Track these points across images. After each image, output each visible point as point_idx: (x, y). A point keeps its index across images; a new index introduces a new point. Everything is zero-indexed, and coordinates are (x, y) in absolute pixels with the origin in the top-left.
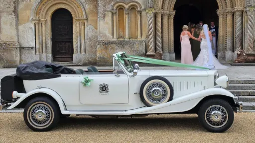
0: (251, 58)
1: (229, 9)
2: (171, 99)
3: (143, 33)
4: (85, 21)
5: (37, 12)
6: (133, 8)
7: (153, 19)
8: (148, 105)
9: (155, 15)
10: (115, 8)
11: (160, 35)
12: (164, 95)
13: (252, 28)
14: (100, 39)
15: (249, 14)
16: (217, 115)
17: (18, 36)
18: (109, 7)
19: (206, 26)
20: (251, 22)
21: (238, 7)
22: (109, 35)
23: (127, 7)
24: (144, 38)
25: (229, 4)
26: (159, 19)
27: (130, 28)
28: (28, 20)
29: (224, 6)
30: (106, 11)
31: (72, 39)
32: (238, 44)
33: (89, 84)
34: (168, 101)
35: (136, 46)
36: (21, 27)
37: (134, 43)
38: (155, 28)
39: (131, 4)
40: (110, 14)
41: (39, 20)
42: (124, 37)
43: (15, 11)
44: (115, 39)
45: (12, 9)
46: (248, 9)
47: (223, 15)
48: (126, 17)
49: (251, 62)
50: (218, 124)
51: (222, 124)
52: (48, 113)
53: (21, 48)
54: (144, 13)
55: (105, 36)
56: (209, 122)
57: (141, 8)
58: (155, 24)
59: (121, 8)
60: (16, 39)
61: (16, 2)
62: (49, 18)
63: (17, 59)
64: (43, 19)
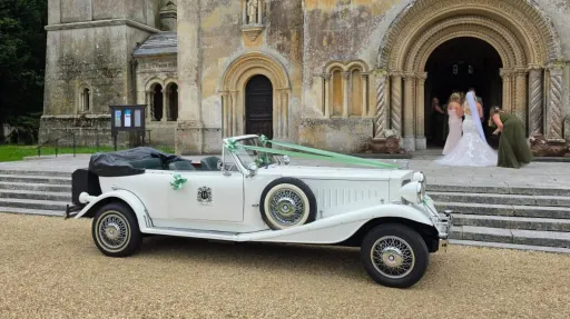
0: (555, 148)
1: (520, 67)
2: (311, 218)
3: (371, 107)
4: (288, 91)
5: (225, 81)
6: (355, 70)
7: (387, 86)
8: (273, 228)
9: (391, 80)
10: (327, 70)
11: (399, 111)
12: (300, 213)
13: (558, 98)
14: (305, 116)
15: (552, 73)
16: (393, 256)
17: (201, 113)
18: (319, 70)
19: (471, 95)
20: (556, 87)
21: (535, 63)
22: (318, 110)
23: (345, 68)
24: (371, 115)
25: (519, 59)
26: (397, 86)
27: (350, 100)
28: (214, 93)
29: (512, 62)
30: (314, 75)
31: (271, 117)
32: (534, 125)
33: (180, 186)
34: (306, 223)
35: (359, 127)
36: (204, 102)
37: (356, 123)
38: (391, 100)
39: (352, 63)
40: (320, 80)
41: (228, 92)
42: (340, 114)
43: (198, 80)
44: (327, 117)
45: (194, 77)
46: (549, 66)
47: (510, 76)
48: (344, 83)
49: (554, 155)
50: (395, 271)
51: (403, 272)
52: (122, 229)
53: (204, 130)
54: (371, 77)
55: (313, 112)
56: (379, 267)
57: (367, 68)
58: (391, 93)
59: (337, 71)
60: (197, 117)
61: (199, 68)
62: (241, 89)
63: (199, 144)
64: (233, 90)
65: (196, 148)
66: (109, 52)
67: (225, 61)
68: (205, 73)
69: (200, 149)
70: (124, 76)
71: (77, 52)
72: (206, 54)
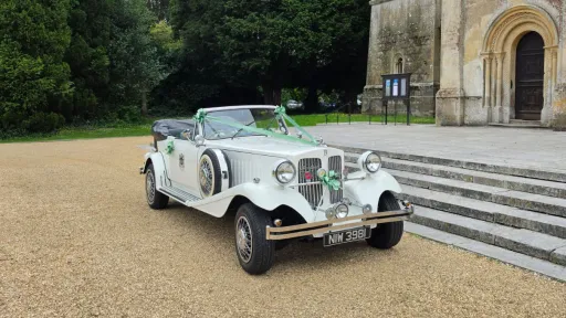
5: (488, 41)
17: (462, 80)
28: (475, 56)
31: (542, 83)
36: (466, 67)
41: (492, 54)
43: (460, 44)
45: (456, 40)
53: (464, 98)
60: (458, 84)
61: (462, 31)
62: (509, 50)
63: (457, 114)
64: (498, 51)
65: (454, 118)
66: (419, 19)
67: (489, 18)
68: (468, 35)
69: (458, 119)
70: (431, 44)
71: (394, 24)
72: (469, 13)
